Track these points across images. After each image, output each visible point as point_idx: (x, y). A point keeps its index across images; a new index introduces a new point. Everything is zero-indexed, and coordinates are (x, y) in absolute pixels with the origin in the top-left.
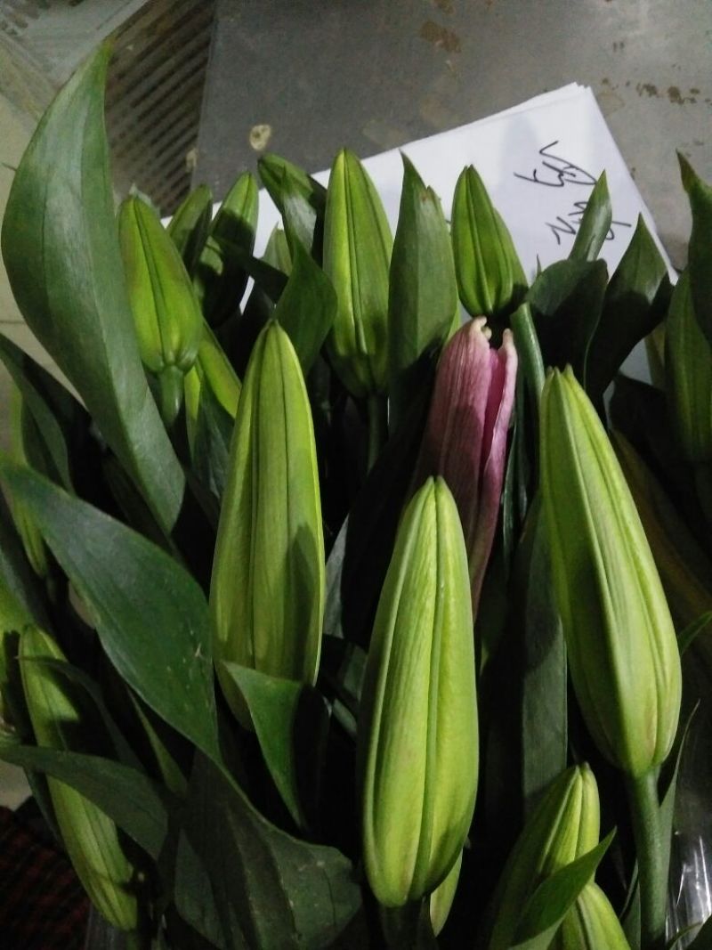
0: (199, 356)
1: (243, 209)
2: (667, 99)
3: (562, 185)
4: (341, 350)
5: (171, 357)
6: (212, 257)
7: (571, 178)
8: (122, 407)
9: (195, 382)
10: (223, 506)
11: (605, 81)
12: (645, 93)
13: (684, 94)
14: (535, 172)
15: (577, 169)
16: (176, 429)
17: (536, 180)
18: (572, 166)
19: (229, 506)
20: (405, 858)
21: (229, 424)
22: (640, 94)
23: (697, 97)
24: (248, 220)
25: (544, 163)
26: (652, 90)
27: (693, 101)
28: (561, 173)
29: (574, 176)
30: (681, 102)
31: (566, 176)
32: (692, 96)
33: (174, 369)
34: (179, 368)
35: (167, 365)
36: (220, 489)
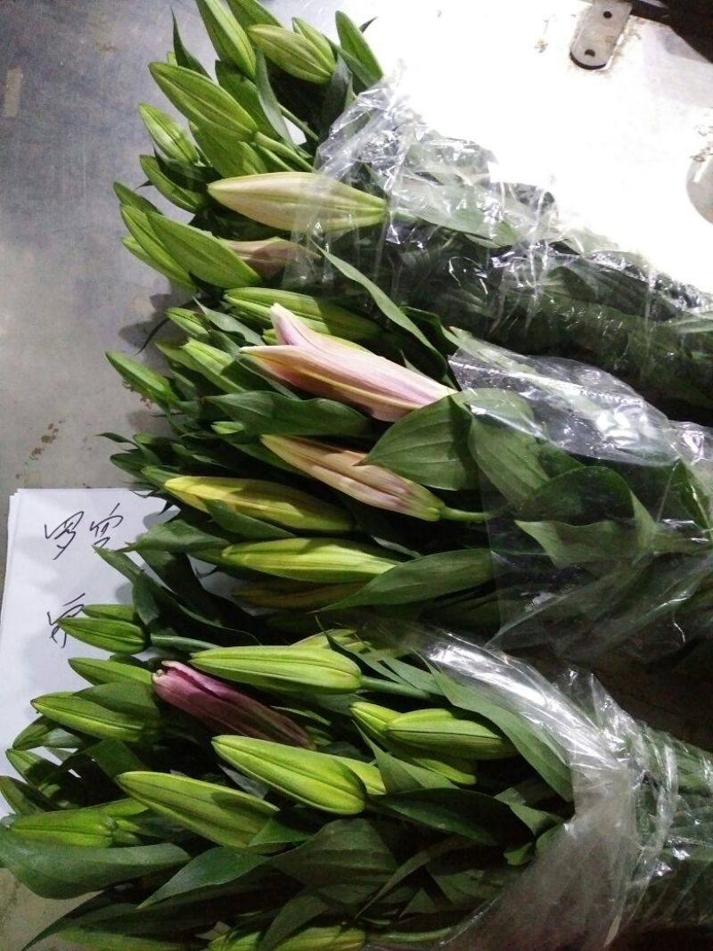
0: (111, 816)
1: (27, 761)
2: (48, 445)
3: (74, 533)
4: (135, 739)
5: (109, 833)
6: (49, 790)
7: (73, 526)
8: (129, 863)
9: (123, 823)
10: (188, 828)
11: (18, 476)
12: (38, 456)
13: (49, 433)
14: (59, 546)
15: (69, 520)
16: (144, 840)
17: (64, 548)
18: (66, 522)
19: (191, 826)
20: (346, 798)
21: (151, 812)
22: (37, 459)
23: (54, 427)
24: (35, 761)
25: (56, 538)
26: (37, 451)
27: (56, 430)
28: (67, 531)
29: (72, 523)
30: (54, 438)
31: (70, 529)
32: (52, 430)
33: (115, 833)
34: (115, 830)
35: (112, 836)
36: (180, 827)
